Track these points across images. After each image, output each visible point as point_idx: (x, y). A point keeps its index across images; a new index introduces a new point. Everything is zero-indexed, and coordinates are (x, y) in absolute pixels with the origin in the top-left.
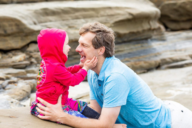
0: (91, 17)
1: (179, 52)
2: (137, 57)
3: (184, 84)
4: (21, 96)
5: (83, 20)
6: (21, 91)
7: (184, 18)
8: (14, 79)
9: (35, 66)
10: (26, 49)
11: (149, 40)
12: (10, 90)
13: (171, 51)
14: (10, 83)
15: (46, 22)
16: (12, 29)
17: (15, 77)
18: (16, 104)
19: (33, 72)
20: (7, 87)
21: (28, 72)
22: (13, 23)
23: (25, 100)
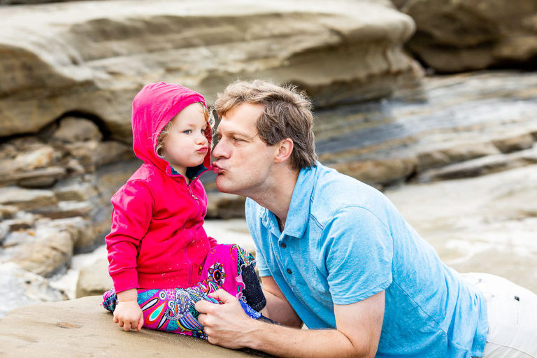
0: (226, 40)
1: (465, 135)
2: (354, 148)
3: (486, 221)
4: (49, 266)
5: (204, 51)
6: (47, 251)
7: (471, 40)
8: (25, 217)
9: (79, 179)
10: (53, 132)
11: (384, 102)
12: (17, 249)
13: (443, 131)
14: (14, 228)
15: (103, 57)
16: (13, 79)
17: (27, 212)
18: (40, 286)
19: (76, 197)
20: (9, 241)
21: (61, 197)
22: (15, 62)
23: (59, 276)
